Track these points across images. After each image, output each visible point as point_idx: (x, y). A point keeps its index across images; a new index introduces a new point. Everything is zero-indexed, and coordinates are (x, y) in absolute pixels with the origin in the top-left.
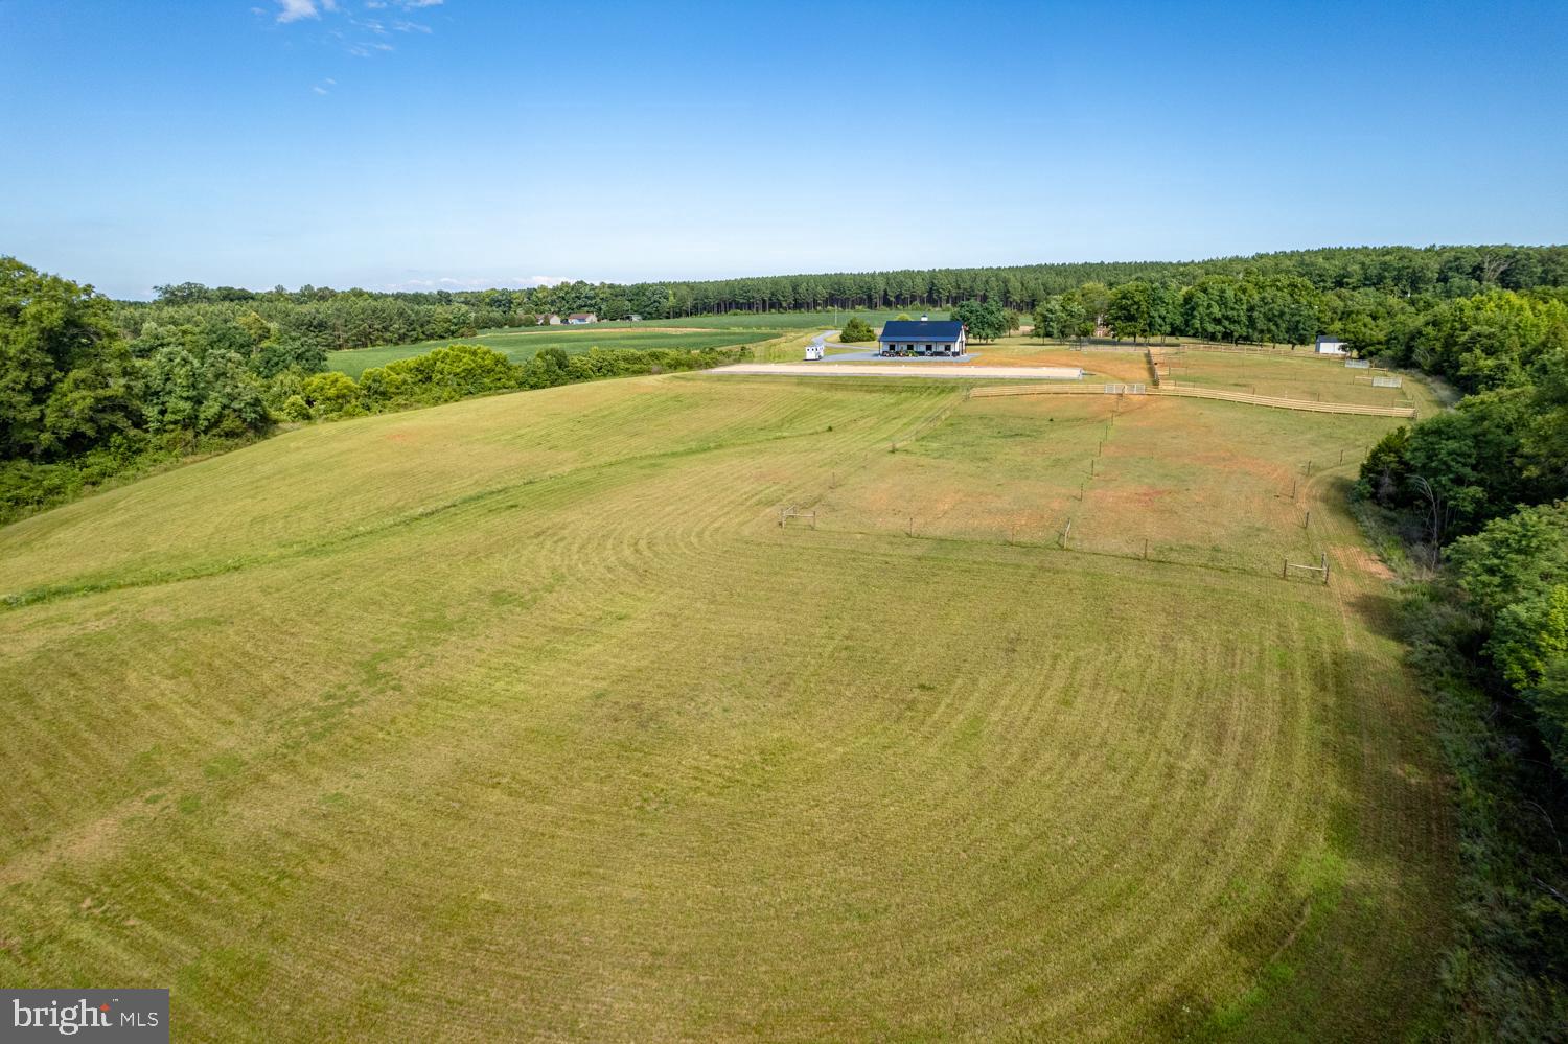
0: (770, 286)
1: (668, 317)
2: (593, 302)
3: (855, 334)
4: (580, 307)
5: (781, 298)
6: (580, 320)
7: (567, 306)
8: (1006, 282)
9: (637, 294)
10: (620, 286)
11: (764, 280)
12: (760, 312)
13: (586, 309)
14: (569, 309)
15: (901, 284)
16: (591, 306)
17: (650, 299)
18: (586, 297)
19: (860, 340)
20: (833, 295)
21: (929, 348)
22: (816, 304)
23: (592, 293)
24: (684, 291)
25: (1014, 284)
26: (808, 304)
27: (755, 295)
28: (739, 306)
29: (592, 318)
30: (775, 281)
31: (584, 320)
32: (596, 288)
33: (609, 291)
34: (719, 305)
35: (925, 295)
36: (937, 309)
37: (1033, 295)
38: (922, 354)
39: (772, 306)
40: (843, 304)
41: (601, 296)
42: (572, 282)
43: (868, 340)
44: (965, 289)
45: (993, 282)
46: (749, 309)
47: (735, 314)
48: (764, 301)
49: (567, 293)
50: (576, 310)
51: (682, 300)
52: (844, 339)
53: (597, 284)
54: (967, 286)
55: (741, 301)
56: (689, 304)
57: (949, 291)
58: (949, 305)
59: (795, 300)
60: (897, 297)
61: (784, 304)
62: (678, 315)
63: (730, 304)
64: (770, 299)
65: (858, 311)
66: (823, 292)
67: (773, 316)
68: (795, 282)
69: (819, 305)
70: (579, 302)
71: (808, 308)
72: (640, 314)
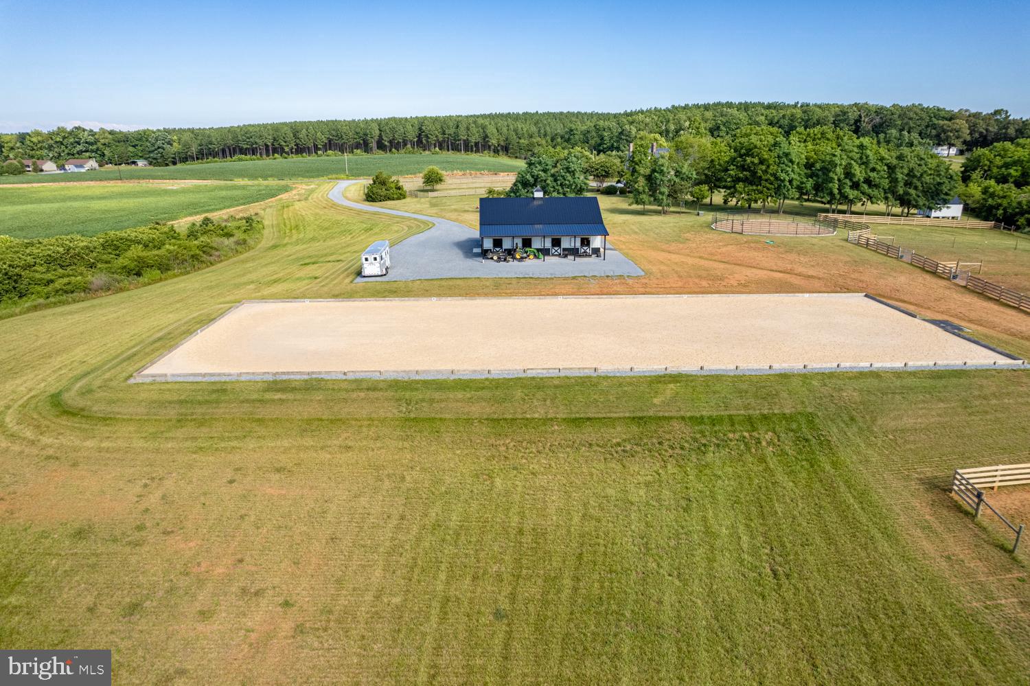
0: (271, 132)
1: (174, 163)
2: (94, 147)
3: (383, 192)
4: (80, 153)
5: (283, 144)
6: (76, 166)
7: (66, 151)
8: (484, 127)
9: (140, 140)
10: (121, 132)
11: (265, 126)
12: (264, 156)
13: (88, 154)
14: (68, 154)
15: (393, 130)
16: (92, 151)
17: (153, 145)
18: (86, 143)
19: (389, 199)
20: (332, 140)
21: (556, 243)
22: (316, 148)
23: (91, 139)
24: (186, 137)
25: (491, 130)
26: (308, 148)
27: (257, 141)
28: (243, 151)
29: (92, 164)
30: (276, 128)
31: (81, 166)
32: (96, 133)
33: (110, 136)
34: (223, 151)
35: (416, 140)
36: (427, 152)
37: (507, 139)
38: (545, 252)
39: (275, 151)
40: (342, 149)
41: (102, 141)
42: (69, 128)
43: (399, 199)
44: (450, 135)
45: (474, 129)
46: (253, 154)
47: (240, 160)
48: (267, 146)
49: (64, 138)
50: (77, 156)
51: (187, 146)
52: (371, 197)
53: (96, 130)
54: (452, 131)
55: (245, 146)
56: (194, 149)
57: (437, 136)
58: (437, 149)
59: (297, 145)
60: (390, 142)
61: (287, 149)
62: (185, 160)
63: (234, 149)
64: (273, 145)
65: (356, 154)
66: (322, 138)
67: (278, 161)
68: (295, 128)
69: (320, 149)
70: (79, 148)
71: (310, 153)
72: (146, 159)
